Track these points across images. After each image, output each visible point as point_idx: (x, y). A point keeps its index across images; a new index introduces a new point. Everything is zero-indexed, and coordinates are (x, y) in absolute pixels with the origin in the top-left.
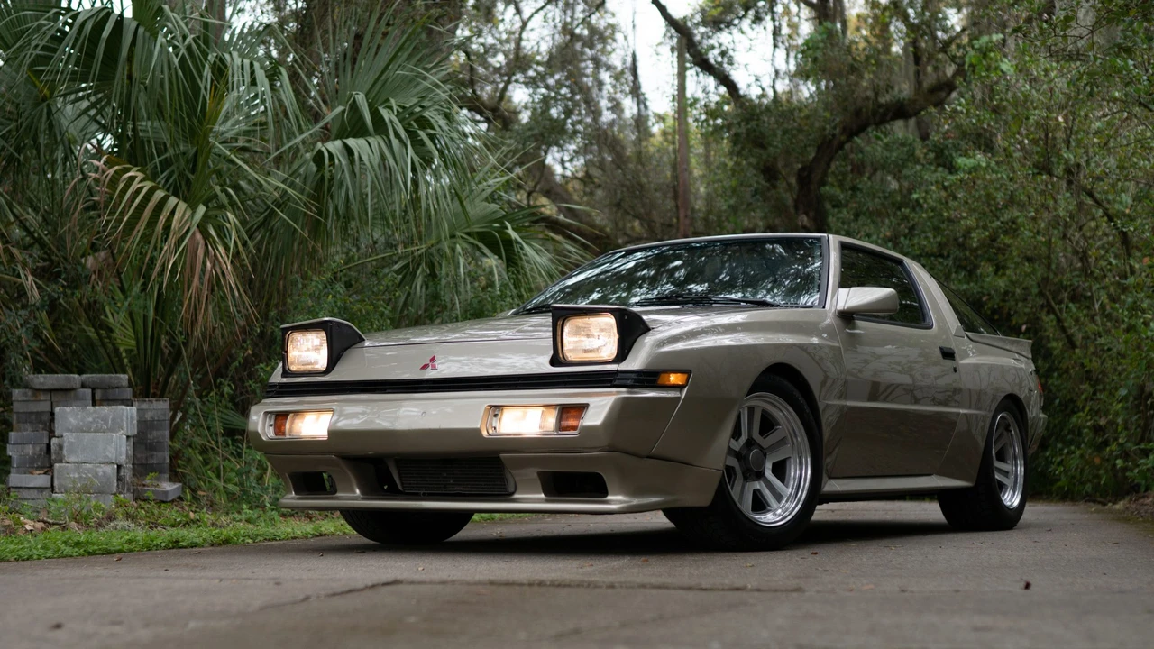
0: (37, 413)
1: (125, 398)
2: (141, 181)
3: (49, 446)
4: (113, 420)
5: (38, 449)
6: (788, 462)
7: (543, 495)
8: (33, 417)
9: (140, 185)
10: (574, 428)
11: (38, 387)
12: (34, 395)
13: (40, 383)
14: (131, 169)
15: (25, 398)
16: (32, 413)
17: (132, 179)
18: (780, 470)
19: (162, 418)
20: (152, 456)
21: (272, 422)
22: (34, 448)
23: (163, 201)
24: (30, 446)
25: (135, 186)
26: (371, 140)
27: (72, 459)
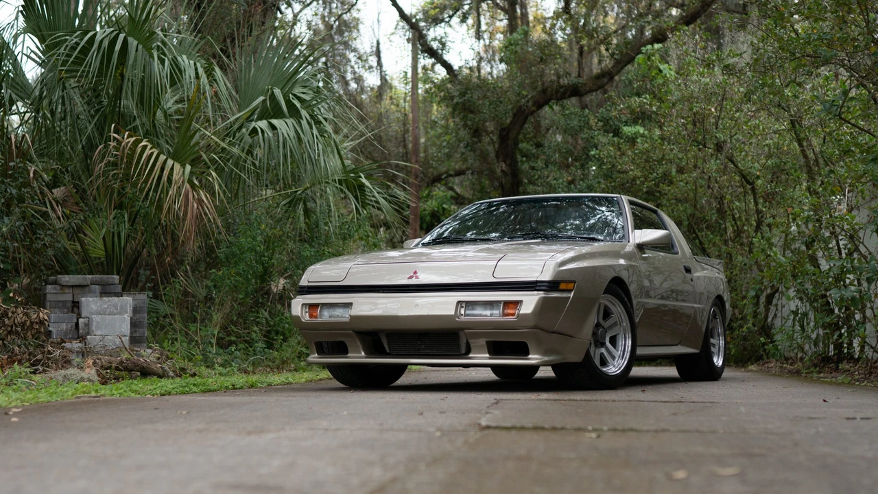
0: (62, 301)
1: (117, 291)
2: (151, 149)
3: (77, 324)
4: (121, 306)
5: (69, 326)
6: (617, 336)
7: (488, 355)
8: (61, 304)
9: (151, 151)
10: (513, 315)
11: (64, 284)
12: (62, 289)
13: (66, 281)
14: (142, 140)
15: (55, 291)
16: (59, 301)
17: (145, 147)
18: (613, 341)
19: (142, 305)
20: (136, 331)
21: (307, 310)
22: (67, 325)
23: (165, 161)
24: (65, 324)
25: (147, 152)
26: (287, 120)
27: (99, 333)
